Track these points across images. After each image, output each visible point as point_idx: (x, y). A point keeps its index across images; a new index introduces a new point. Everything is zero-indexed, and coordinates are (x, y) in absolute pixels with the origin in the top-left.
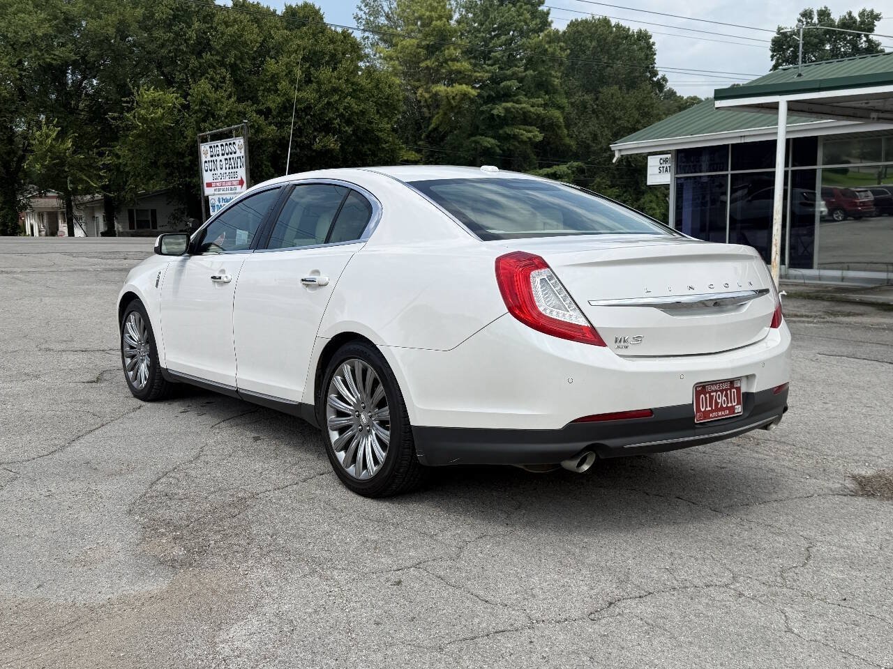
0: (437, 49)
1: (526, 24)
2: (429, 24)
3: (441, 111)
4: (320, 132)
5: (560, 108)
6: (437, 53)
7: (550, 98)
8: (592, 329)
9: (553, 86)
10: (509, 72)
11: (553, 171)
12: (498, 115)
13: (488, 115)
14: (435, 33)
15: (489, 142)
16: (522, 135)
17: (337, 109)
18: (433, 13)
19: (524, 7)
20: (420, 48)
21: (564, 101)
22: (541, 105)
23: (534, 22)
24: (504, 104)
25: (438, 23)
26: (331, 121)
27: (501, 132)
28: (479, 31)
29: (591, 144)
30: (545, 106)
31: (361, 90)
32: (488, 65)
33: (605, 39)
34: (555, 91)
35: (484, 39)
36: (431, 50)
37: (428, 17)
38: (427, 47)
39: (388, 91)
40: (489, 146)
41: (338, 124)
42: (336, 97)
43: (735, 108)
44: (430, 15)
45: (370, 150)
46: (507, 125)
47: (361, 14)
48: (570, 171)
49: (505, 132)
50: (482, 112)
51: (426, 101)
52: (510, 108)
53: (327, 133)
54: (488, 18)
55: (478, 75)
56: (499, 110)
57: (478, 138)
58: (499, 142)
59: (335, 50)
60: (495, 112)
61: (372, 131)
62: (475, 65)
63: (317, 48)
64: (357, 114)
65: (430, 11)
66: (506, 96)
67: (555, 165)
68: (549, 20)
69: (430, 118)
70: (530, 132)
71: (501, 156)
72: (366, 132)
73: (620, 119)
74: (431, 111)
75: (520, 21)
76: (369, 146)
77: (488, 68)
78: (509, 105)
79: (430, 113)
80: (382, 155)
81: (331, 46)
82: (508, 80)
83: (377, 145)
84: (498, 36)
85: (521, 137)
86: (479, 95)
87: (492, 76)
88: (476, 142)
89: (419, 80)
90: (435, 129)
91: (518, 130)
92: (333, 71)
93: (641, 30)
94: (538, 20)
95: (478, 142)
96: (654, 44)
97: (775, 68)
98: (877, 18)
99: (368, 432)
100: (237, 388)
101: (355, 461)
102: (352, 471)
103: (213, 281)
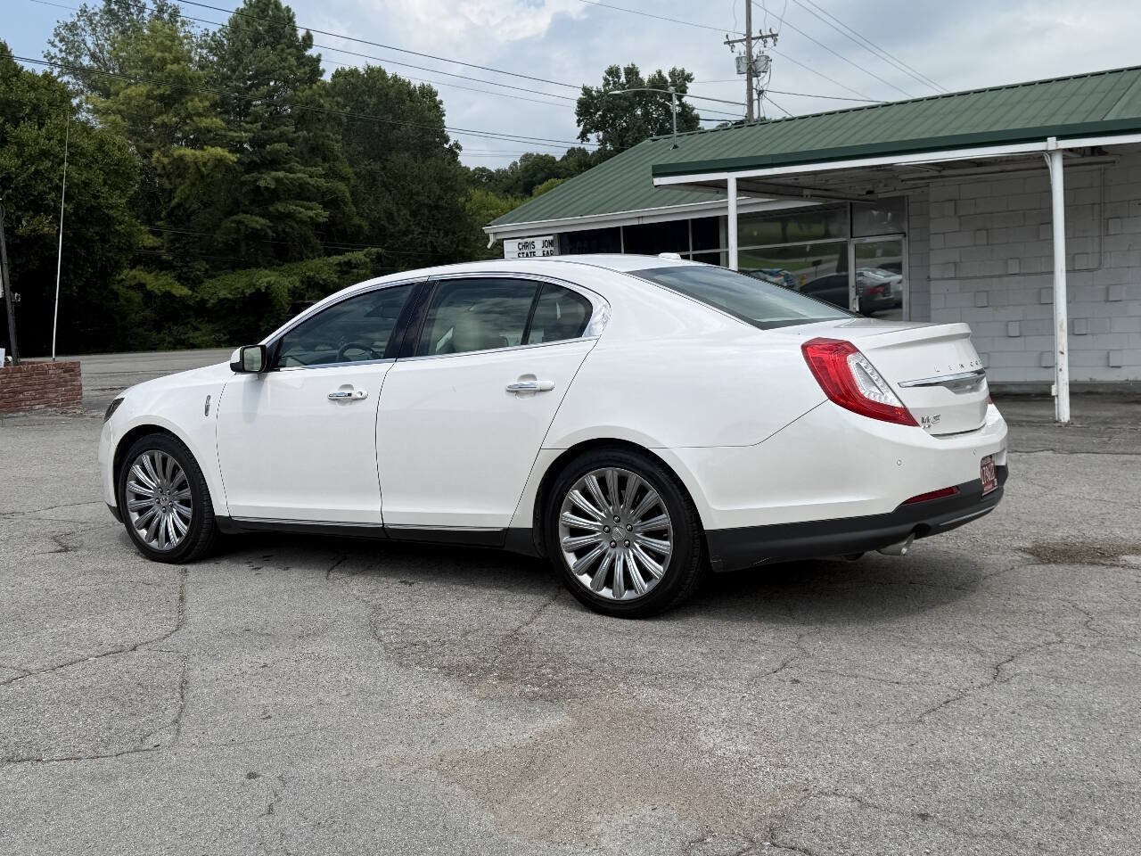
0: (176, 101)
1: (292, 72)
2: (161, 69)
3: (188, 182)
4: (25, 211)
5: (344, 179)
6: (176, 105)
7: (330, 167)
8: (905, 411)
9: (332, 151)
10: (276, 132)
11: (346, 260)
12: (266, 187)
13: (252, 187)
14: (171, 80)
15: (257, 222)
16: (300, 213)
17: (50, 181)
18: (167, 54)
19: (288, 51)
20: (152, 99)
21: (348, 171)
22: (320, 176)
23: (302, 70)
24: (273, 173)
25: (175, 67)
26: (42, 196)
27: (271, 209)
28: (229, 78)
29: (387, 225)
30: (326, 176)
31: (83, 155)
32: (247, 123)
33: (387, 95)
34: (336, 159)
35: (238, 89)
36: (168, 102)
37: (159, 59)
38: (161, 98)
39: (117, 155)
40: (259, 228)
41: (53, 201)
42: (48, 164)
43: (682, 187)
44: (163, 57)
45: (97, 233)
46: (279, 199)
47: (54, 51)
48: (368, 260)
49: (277, 210)
50: (244, 183)
51: (164, 167)
52: (282, 179)
53: (37, 213)
54: (242, 63)
55: (235, 134)
56: (267, 180)
57: (241, 217)
58: (271, 221)
59: (37, 99)
60: (262, 183)
61: (99, 207)
62: (228, 122)
63: (12, 97)
64: (77, 185)
65: (162, 52)
66: (274, 163)
67: (348, 251)
68: (321, 68)
69: (172, 191)
70: (311, 209)
71: (273, 239)
72: (90, 210)
73: (418, 194)
74: (173, 181)
75: (284, 68)
76: (97, 229)
77: (247, 126)
78: (281, 174)
79: (171, 184)
80: (116, 241)
81: (32, 95)
82: (275, 142)
83: (108, 226)
84: (257, 86)
85: (300, 215)
86: (239, 162)
87: (254, 137)
88: (240, 222)
89: (150, 140)
90: (179, 205)
91: (294, 208)
92: (40, 129)
93: (423, 85)
94: (307, 69)
95: (243, 222)
96: (441, 102)
97: (583, 136)
98: (688, 78)
99: (627, 546)
100: (383, 524)
101: (610, 582)
102: (607, 593)
103: (332, 399)
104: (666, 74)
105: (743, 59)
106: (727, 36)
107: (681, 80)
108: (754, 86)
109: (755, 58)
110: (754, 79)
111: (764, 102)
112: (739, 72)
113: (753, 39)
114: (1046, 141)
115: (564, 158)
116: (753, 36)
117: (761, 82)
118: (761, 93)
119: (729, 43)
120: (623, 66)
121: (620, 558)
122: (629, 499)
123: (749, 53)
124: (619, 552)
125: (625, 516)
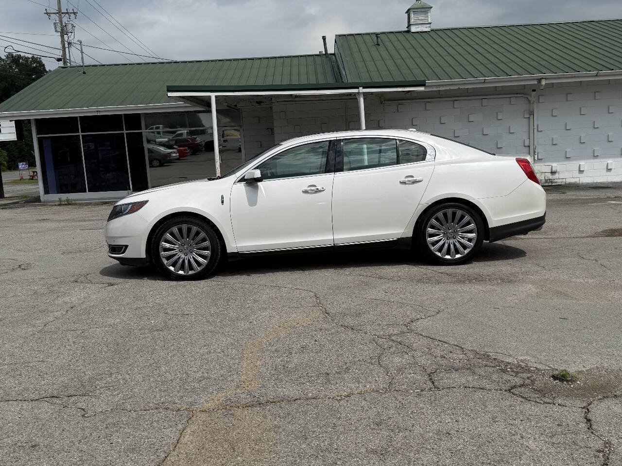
99: (454, 238)
100: (334, 244)
101: (448, 253)
102: (448, 257)
103: (306, 192)
105: (58, 24)
106: (46, 10)
108: (66, 40)
109: (64, 24)
110: (65, 36)
111: (72, 49)
112: (56, 31)
113: (62, 13)
114: (359, 88)
117: (71, 38)
118: (70, 44)
119: (47, 13)
121: (452, 243)
122: (456, 220)
123: (61, 22)
124: (451, 241)
125: (454, 227)
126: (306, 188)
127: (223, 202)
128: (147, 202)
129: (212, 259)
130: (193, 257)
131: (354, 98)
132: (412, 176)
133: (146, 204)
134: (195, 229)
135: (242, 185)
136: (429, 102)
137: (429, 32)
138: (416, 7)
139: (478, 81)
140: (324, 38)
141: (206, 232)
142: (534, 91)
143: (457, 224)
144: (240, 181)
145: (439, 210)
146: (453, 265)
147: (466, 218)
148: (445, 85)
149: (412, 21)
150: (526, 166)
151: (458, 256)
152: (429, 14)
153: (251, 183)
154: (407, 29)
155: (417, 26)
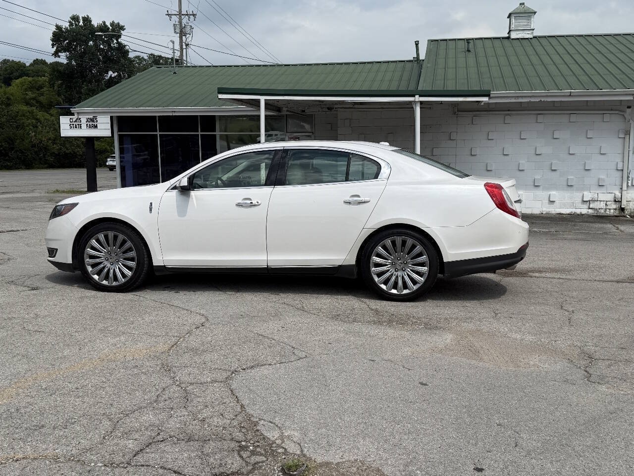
97: (56, 54)
98: (122, 28)
99: (404, 271)
100: (267, 266)
101: (395, 286)
102: (394, 291)
103: (239, 205)
104: (108, 24)
105: (178, 25)
106: (168, 11)
107: (118, 29)
108: (184, 41)
109: (183, 26)
110: (184, 37)
111: (189, 50)
112: (175, 32)
113: (183, 15)
114: (415, 97)
115: (31, 65)
116: (182, 13)
117: (188, 39)
118: (187, 45)
119: (168, 15)
120: (81, 15)
121: (400, 276)
122: (407, 250)
123: (180, 22)
124: (400, 273)
125: (403, 257)
126: (240, 201)
127: (151, 210)
128: (77, 204)
129: (137, 272)
130: (119, 268)
131: (410, 106)
132: (358, 196)
133: (76, 206)
134: (121, 237)
135: (175, 193)
136: (508, 114)
137: (531, 38)
138: (519, 11)
139: (563, 94)
140: (417, 44)
141: (132, 241)
142: (629, 107)
143: (408, 254)
144: (173, 189)
145: (387, 237)
146: (399, 301)
147: (417, 248)
148: (525, 97)
149: (513, 27)
150: (495, 192)
151: (405, 292)
152: (532, 19)
153: (184, 191)
154: (508, 35)
155: (518, 33)
